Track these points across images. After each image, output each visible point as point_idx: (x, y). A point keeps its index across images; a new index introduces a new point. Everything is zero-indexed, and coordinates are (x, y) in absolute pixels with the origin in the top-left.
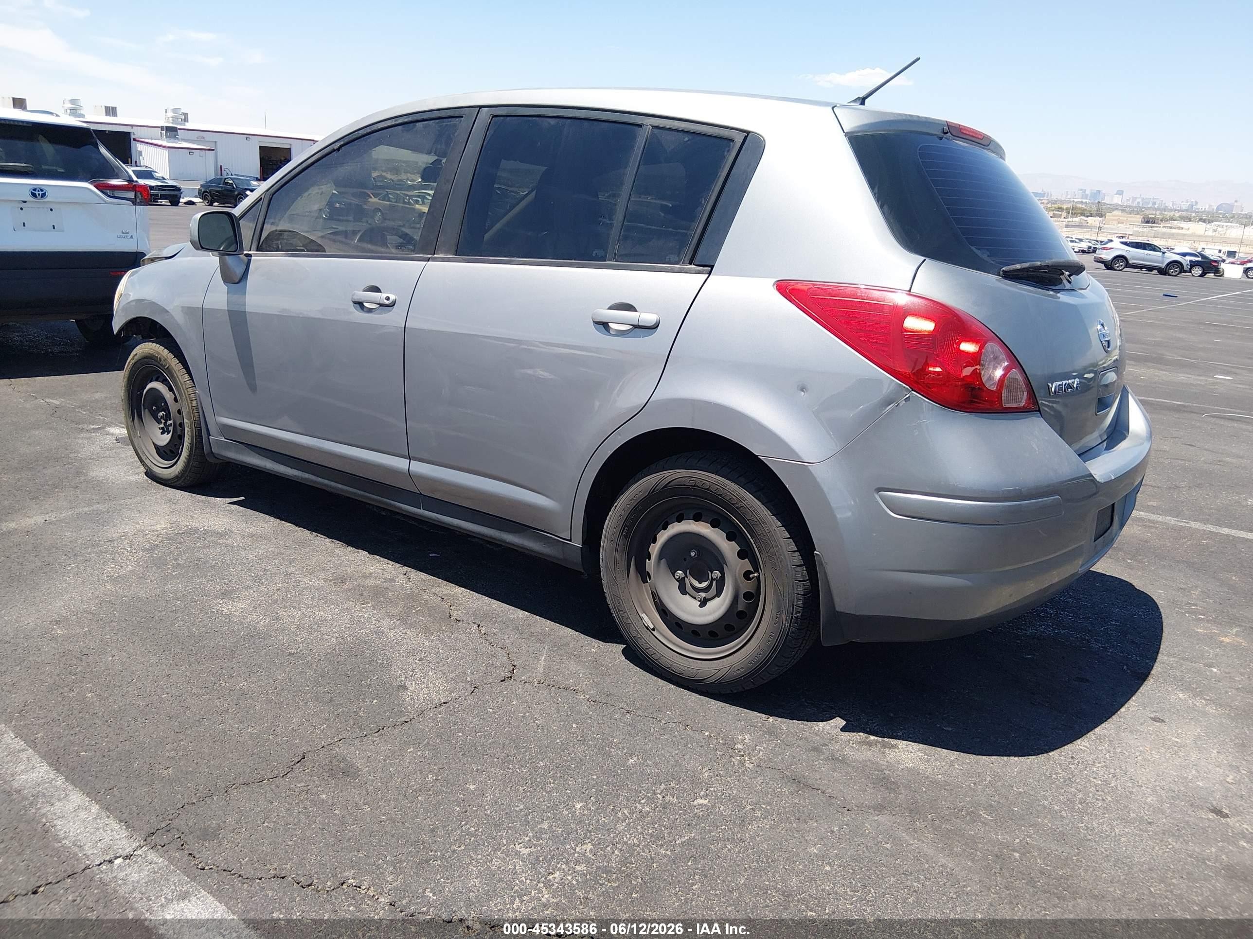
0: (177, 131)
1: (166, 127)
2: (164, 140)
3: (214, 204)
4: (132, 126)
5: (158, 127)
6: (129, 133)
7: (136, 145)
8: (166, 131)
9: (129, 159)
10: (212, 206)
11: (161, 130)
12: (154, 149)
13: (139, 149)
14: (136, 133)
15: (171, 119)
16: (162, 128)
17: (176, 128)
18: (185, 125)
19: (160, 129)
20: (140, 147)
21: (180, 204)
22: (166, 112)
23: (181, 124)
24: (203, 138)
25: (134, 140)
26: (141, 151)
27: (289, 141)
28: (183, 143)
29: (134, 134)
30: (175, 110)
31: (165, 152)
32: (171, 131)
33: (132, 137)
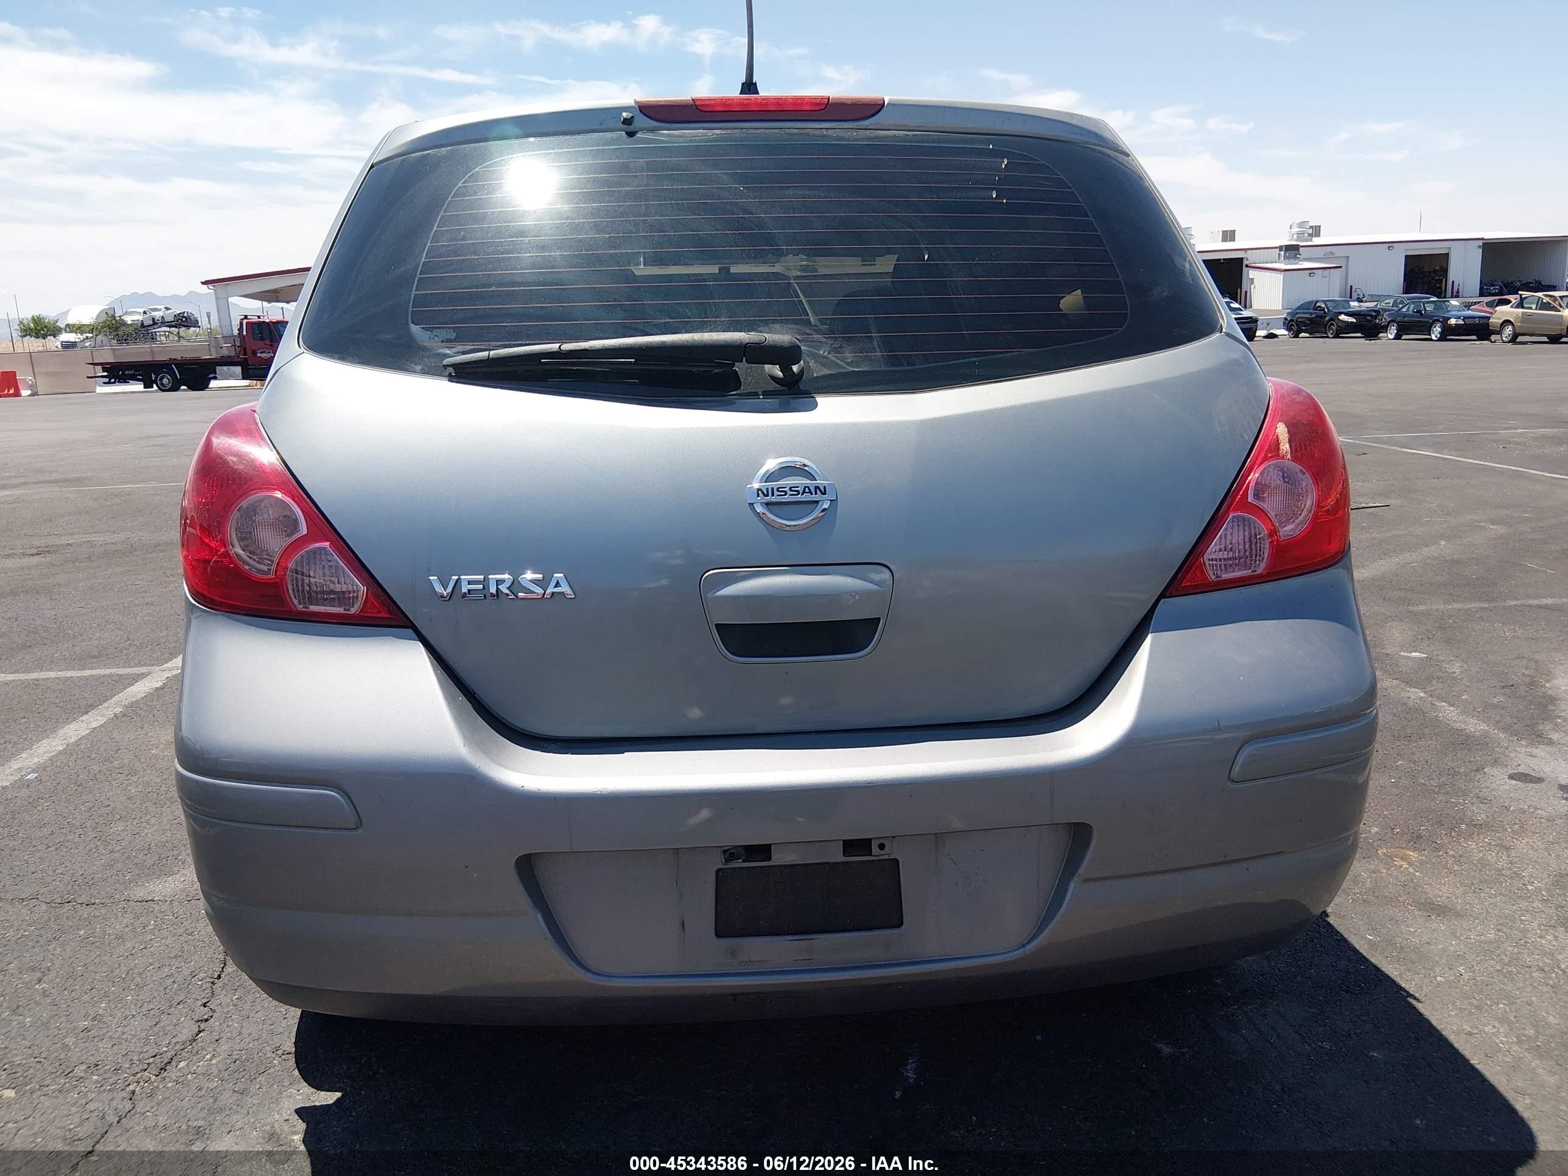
0: (1298, 250)
1: (1286, 246)
2: (1281, 263)
3: (1301, 335)
4: (1246, 250)
5: (1277, 248)
6: (1242, 259)
7: (1248, 272)
8: (1286, 250)
9: (1239, 290)
10: (1298, 337)
11: (1280, 251)
12: (1268, 273)
13: (1251, 277)
14: (1250, 258)
15: (1295, 236)
16: (1281, 248)
17: (1298, 246)
18: (1311, 241)
19: (1278, 250)
20: (1252, 274)
21: (1256, 339)
22: (1291, 228)
23: (1307, 241)
24: (1332, 253)
25: (1247, 266)
26: (1253, 279)
27: (1447, 244)
28: (1304, 263)
29: (1247, 259)
30: (1301, 224)
31: (1280, 277)
32: (1291, 251)
33: (1245, 262)
